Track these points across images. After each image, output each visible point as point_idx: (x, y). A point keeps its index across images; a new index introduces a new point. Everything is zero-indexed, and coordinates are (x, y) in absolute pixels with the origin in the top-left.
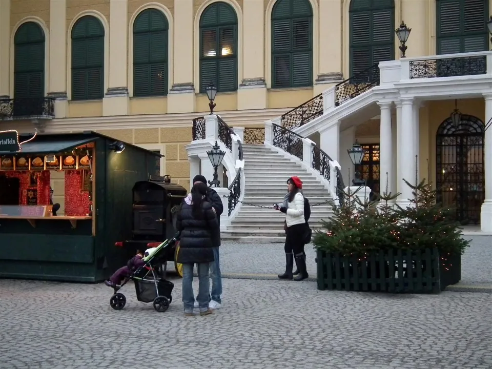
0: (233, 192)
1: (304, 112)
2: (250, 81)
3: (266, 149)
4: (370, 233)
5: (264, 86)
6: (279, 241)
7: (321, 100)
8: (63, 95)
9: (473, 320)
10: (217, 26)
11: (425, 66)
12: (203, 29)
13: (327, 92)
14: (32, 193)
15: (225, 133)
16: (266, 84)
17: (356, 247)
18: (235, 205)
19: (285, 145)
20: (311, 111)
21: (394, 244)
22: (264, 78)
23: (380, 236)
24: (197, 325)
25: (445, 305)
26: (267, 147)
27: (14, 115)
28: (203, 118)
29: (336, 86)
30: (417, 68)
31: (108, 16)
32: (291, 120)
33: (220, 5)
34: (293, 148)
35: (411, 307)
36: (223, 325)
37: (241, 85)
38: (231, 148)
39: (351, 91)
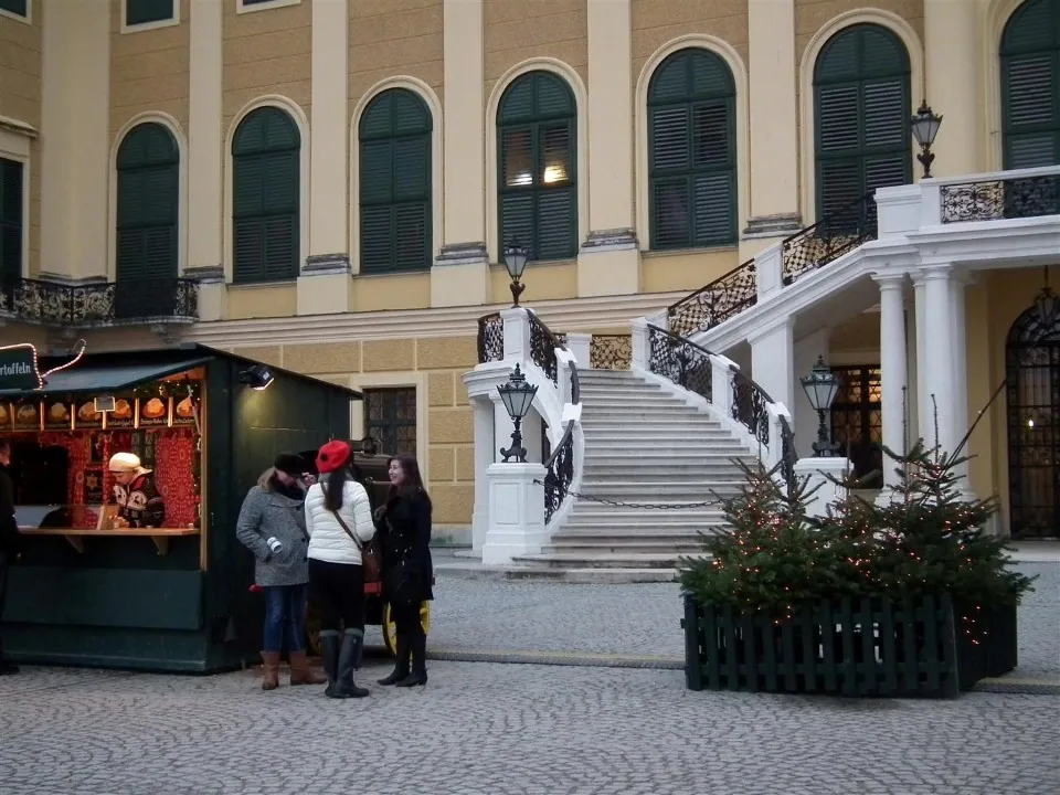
0: (556, 472)
1: (716, 300)
2: (604, 236)
3: (634, 379)
4: (797, 563)
5: (633, 245)
6: (651, 578)
7: (752, 273)
8: (214, 273)
9: (1011, 762)
10: (534, 121)
11: (974, 196)
12: (505, 128)
13: (764, 256)
14: (96, 479)
15: (544, 346)
16: (637, 242)
17: (767, 594)
18: (561, 500)
19: (675, 369)
20: (731, 296)
21: (854, 586)
22: (635, 228)
23: (819, 570)
24: (377, 773)
25: (961, 725)
26: (636, 376)
27: (117, 316)
28: (498, 315)
29: (784, 242)
30: (957, 199)
31: (307, 107)
32: (687, 316)
33: (540, 77)
34: (691, 376)
35: (879, 731)
36: (436, 774)
37: (586, 245)
38: (555, 378)
39: (817, 252)
